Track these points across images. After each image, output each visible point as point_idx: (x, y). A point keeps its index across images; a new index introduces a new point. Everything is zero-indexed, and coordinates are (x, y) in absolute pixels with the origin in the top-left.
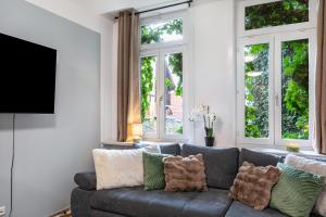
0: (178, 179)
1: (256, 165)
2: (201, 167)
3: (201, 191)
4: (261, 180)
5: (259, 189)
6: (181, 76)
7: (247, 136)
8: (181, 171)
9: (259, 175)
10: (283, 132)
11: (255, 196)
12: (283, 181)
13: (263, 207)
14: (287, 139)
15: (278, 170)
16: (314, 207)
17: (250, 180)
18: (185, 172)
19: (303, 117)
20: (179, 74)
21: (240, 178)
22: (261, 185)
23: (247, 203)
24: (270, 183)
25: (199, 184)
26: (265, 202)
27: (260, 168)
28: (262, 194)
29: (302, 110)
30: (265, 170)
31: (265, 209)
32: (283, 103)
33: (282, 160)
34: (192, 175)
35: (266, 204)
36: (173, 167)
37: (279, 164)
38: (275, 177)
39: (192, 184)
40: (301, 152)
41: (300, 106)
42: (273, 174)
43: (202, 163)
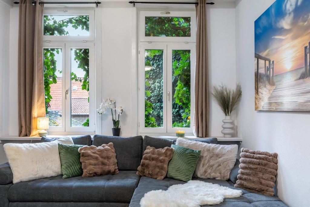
0: (95, 165)
1: (157, 148)
2: (112, 154)
3: (114, 173)
4: (161, 158)
5: (160, 164)
6: (88, 71)
7: (146, 126)
8: (96, 158)
9: (160, 154)
10: (173, 122)
11: (158, 170)
12: (176, 157)
13: (163, 177)
14: (176, 128)
15: (172, 149)
16: (195, 172)
17: (153, 159)
18: (100, 159)
19: (187, 110)
20: (85, 69)
21: (146, 159)
22: (161, 161)
23: (151, 176)
24: (167, 159)
25: (112, 168)
26: (164, 173)
27: (160, 149)
28: (162, 168)
29: (186, 105)
30: (163, 150)
31: (164, 178)
32: (173, 99)
33: (174, 143)
34: (106, 161)
35: (165, 175)
36: (89, 156)
37: (172, 145)
38: (170, 154)
39: (106, 168)
40: (186, 136)
41: (185, 101)
42: (169, 153)
43: (113, 150)
